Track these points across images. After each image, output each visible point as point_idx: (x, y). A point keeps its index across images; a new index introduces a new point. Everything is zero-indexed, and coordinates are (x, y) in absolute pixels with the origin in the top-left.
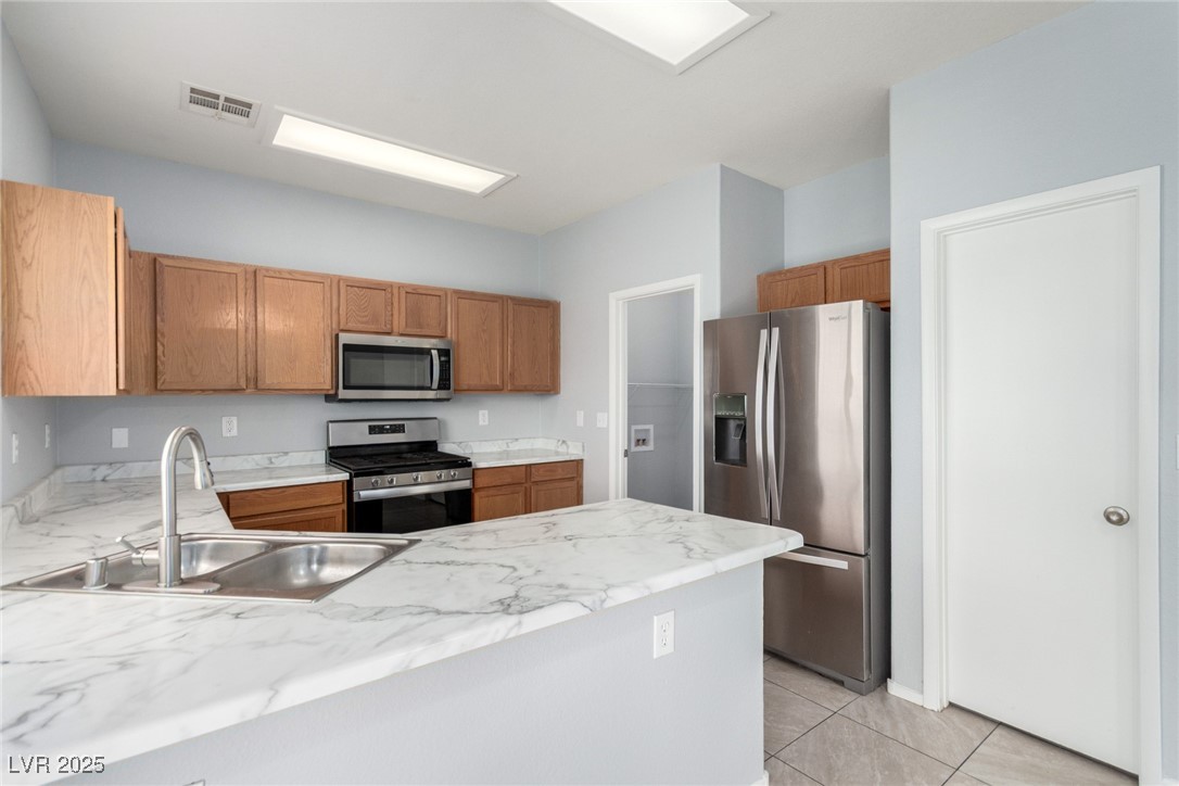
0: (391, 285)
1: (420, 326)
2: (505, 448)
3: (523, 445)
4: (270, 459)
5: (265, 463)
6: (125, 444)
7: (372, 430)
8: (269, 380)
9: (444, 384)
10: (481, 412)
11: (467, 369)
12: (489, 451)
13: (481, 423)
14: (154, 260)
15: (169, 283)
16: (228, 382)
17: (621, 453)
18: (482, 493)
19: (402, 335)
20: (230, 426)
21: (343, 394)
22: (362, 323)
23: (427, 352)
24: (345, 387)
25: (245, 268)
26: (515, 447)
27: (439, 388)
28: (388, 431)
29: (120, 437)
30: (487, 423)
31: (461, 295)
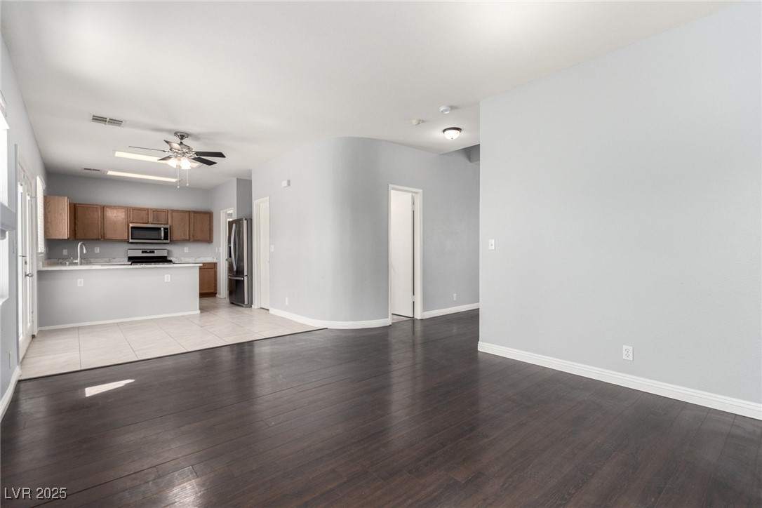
0: (148, 209)
1: (158, 221)
2: (195, 260)
3: (202, 259)
4: (110, 260)
5: (108, 261)
6: (66, 254)
7: (143, 252)
8: (108, 236)
9: (166, 238)
10: (185, 248)
11: (176, 234)
14: (75, 205)
15: (79, 212)
16: (95, 237)
17: (225, 260)
19: (152, 223)
20: (97, 250)
21: (130, 241)
22: (138, 220)
23: (160, 229)
24: (132, 239)
25: (100, 206)
26: (199, 259)
27: (164, 239)
28: (148, 253)
29: (65, 252)
31: (173, 211)
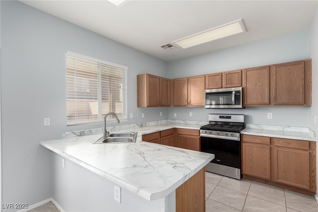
0: (221, 73)
2: (281, 129)
3: (293, 129)
4: (198, 122)
5: (197, 123)
7: (220, 117)
8: (192, 103)
9: (238, 103)
10: (268, 114)
12: (272, 129)
13: (269, 118)
14: (174, 80)
15: (176, 85)
16: (184, 104)
18: (246, 144)
19: (225, 88)
21: (206, 107)
22: (213, 86)
23: (231, 92)
25: (187, 78)
26: (287, 129)
27: (235, 104)
28: (225, 118)
30: (272, 118)
31: (248, 70)
